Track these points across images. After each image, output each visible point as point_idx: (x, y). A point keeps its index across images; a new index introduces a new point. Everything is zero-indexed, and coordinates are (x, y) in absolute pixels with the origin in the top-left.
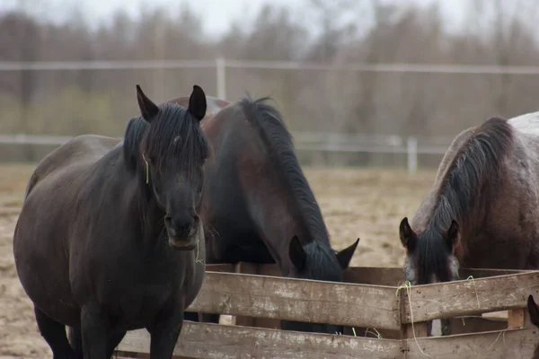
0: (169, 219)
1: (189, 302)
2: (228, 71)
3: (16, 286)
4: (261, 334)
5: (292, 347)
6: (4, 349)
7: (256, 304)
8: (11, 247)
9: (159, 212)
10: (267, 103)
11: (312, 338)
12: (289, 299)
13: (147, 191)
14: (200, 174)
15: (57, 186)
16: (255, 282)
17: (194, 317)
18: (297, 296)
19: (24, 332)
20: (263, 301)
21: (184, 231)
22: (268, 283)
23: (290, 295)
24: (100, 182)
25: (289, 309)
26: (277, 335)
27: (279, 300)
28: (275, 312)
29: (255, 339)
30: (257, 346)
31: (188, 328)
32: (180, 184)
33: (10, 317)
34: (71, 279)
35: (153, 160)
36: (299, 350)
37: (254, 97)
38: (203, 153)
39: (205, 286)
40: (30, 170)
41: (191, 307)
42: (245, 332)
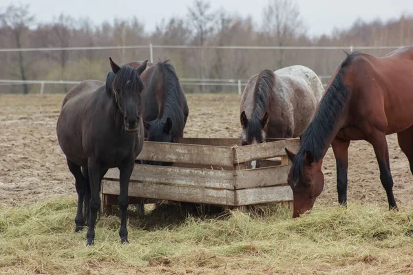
0: (126, 119)
1: (137, 155)
3: (59, 149)
4: (170, 169)
5: (184, 175)
6: (54, 177)
7: (167, 156)
8: (56, 131)
9: (122, 115)
11: (193, 171)
12: (182, 154)
13: (116, 105)
14: (140, 97)
15: (77, 103)
16: (167, 146)
17: (138, 162)
18: (186, 152)
19: (62, 170)
20: (171, 155)
21: (133, 124)
22: (172, 146)
23: (183, 152)
24: (96, 101)
25: (182, 158)
26: (176, 170)
27: (178, 154)
28: (177, 159)
29: (167, 172)
30: (168, 175)
31: (137, 167)
32: (131, 102)
33: (57, 163)
34: (83, 145)
35: (118, 91)
36: (187, 176)
38: (140, 88)
39: (144, 148)
40: (64, 96)
41: (138, 158)
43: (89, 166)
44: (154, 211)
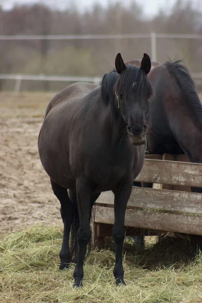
0: (129, 128)
1: (136, 176)
2: (158, 40)
3: (39, 164)
4: (176, 194)
5: (194, 202)
6: (34, 199)
7: (174, 177)
10: (181, 63)
12: (193, 175)
14: (147, 103)
15: (63, 111)
16: (173, 165)
17: (138, 184)
18: (197, 173)
19: (44, 190)
20: (178, 176)
22: (180, 166)
23: (193, 173)
24: (86, 109)
25: (193, 180)
26: (185, 195)
27: (187, 175)
28: (184, 182)
29: (173, 197)
30: (174, 201)
31: (136, 191)
33: (37, 182)
34: (71, 163)
35: (121, 96)
36: (198, 203)
37: (173, 60)
39: (145, 167)
41: (138, 179)
42: (167, 193)
43: (78, 188)
44: (156, 246)
